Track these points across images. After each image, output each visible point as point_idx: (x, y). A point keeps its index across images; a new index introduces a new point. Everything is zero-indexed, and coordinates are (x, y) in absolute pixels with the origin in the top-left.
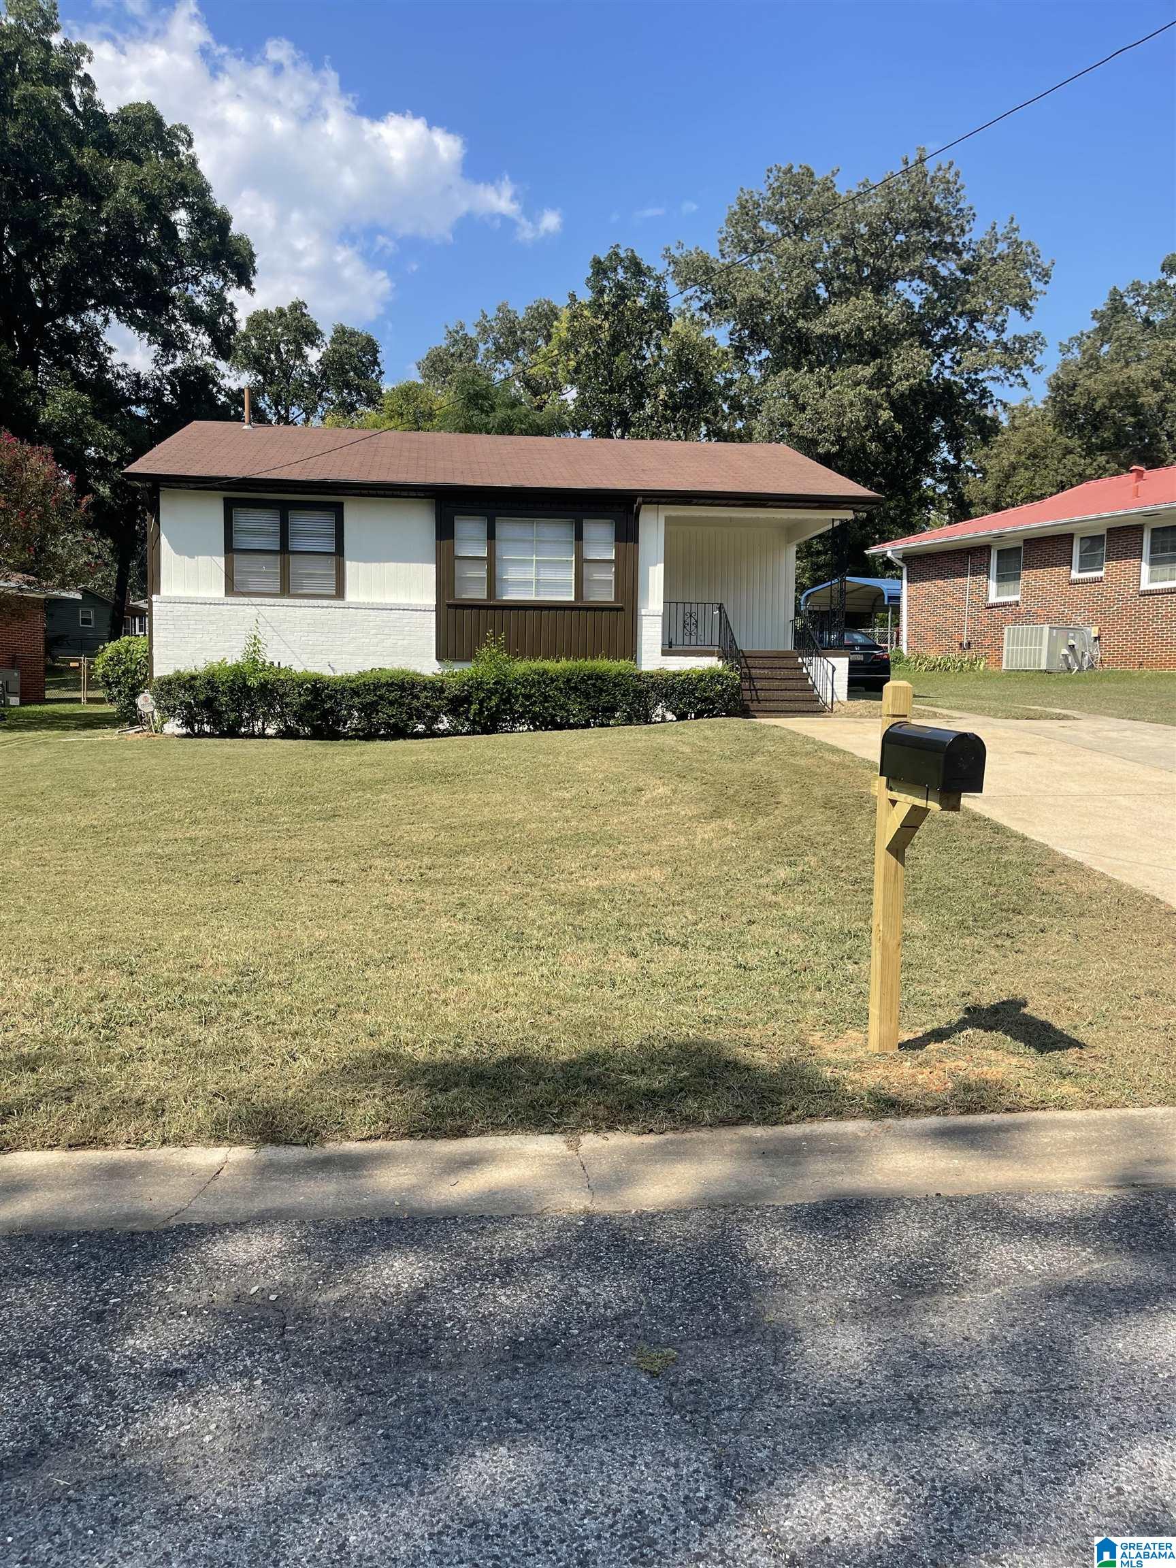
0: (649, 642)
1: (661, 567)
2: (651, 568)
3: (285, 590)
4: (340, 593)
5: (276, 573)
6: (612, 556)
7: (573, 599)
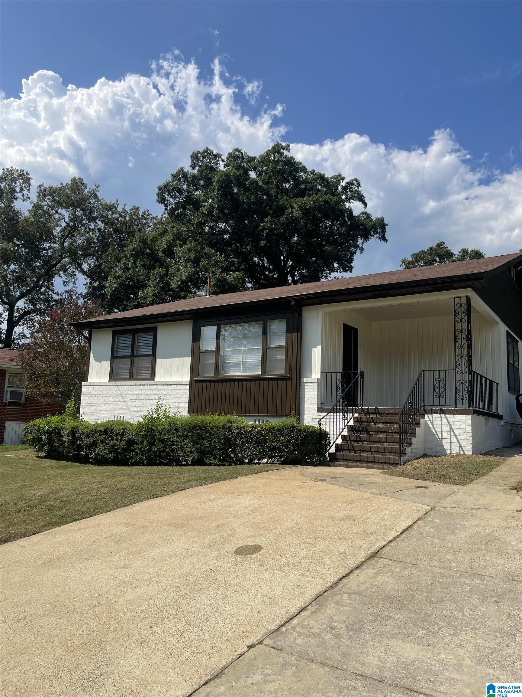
0: (310, 402)
1: (319, 348)
2: (313, 349)
3: (131, 377)
4: (153, 377)
5: (128, 368)
6: (283, 343)
7: (260, 373)
